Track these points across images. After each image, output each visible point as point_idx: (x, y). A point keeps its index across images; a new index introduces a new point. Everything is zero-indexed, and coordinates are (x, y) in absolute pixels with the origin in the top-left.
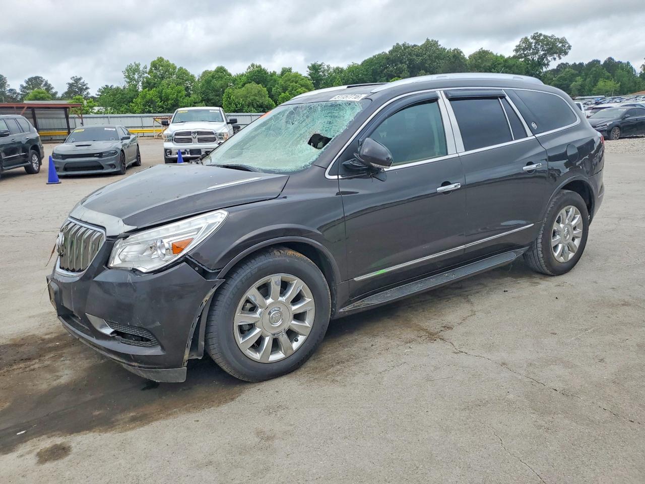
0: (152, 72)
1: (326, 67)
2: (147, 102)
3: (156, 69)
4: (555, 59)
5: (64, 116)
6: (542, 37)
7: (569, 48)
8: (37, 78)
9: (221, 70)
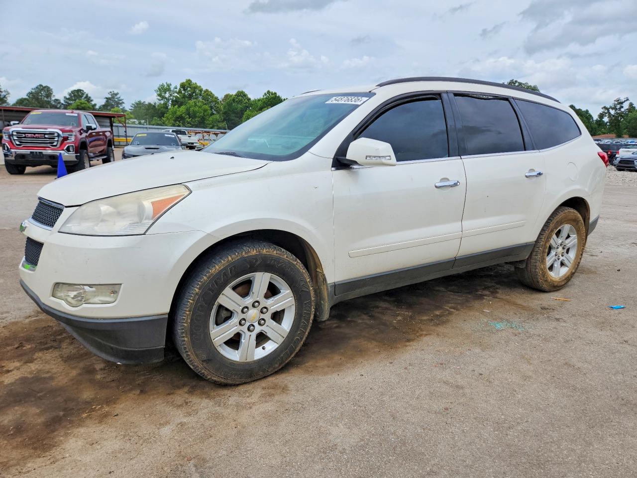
0: (181, 93)
2: (177, 118)
3: (184, 90)
5: (109, 124)
6: (517, 84)
8: (79, 91)
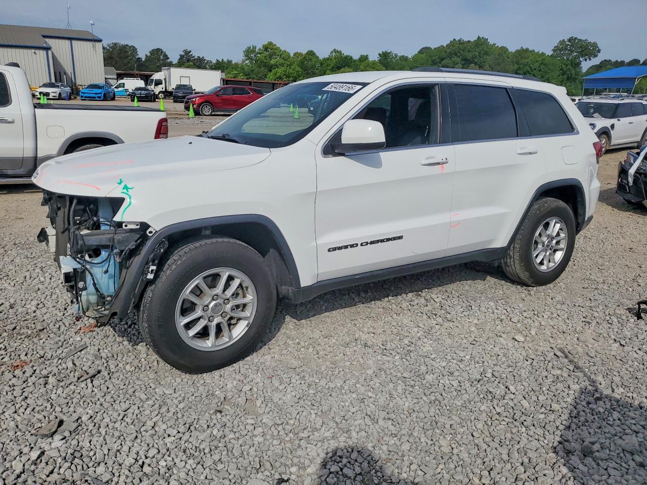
1: (394, 55)
4: (586, 60)
7: (599, 51)
9: (311, 53)
